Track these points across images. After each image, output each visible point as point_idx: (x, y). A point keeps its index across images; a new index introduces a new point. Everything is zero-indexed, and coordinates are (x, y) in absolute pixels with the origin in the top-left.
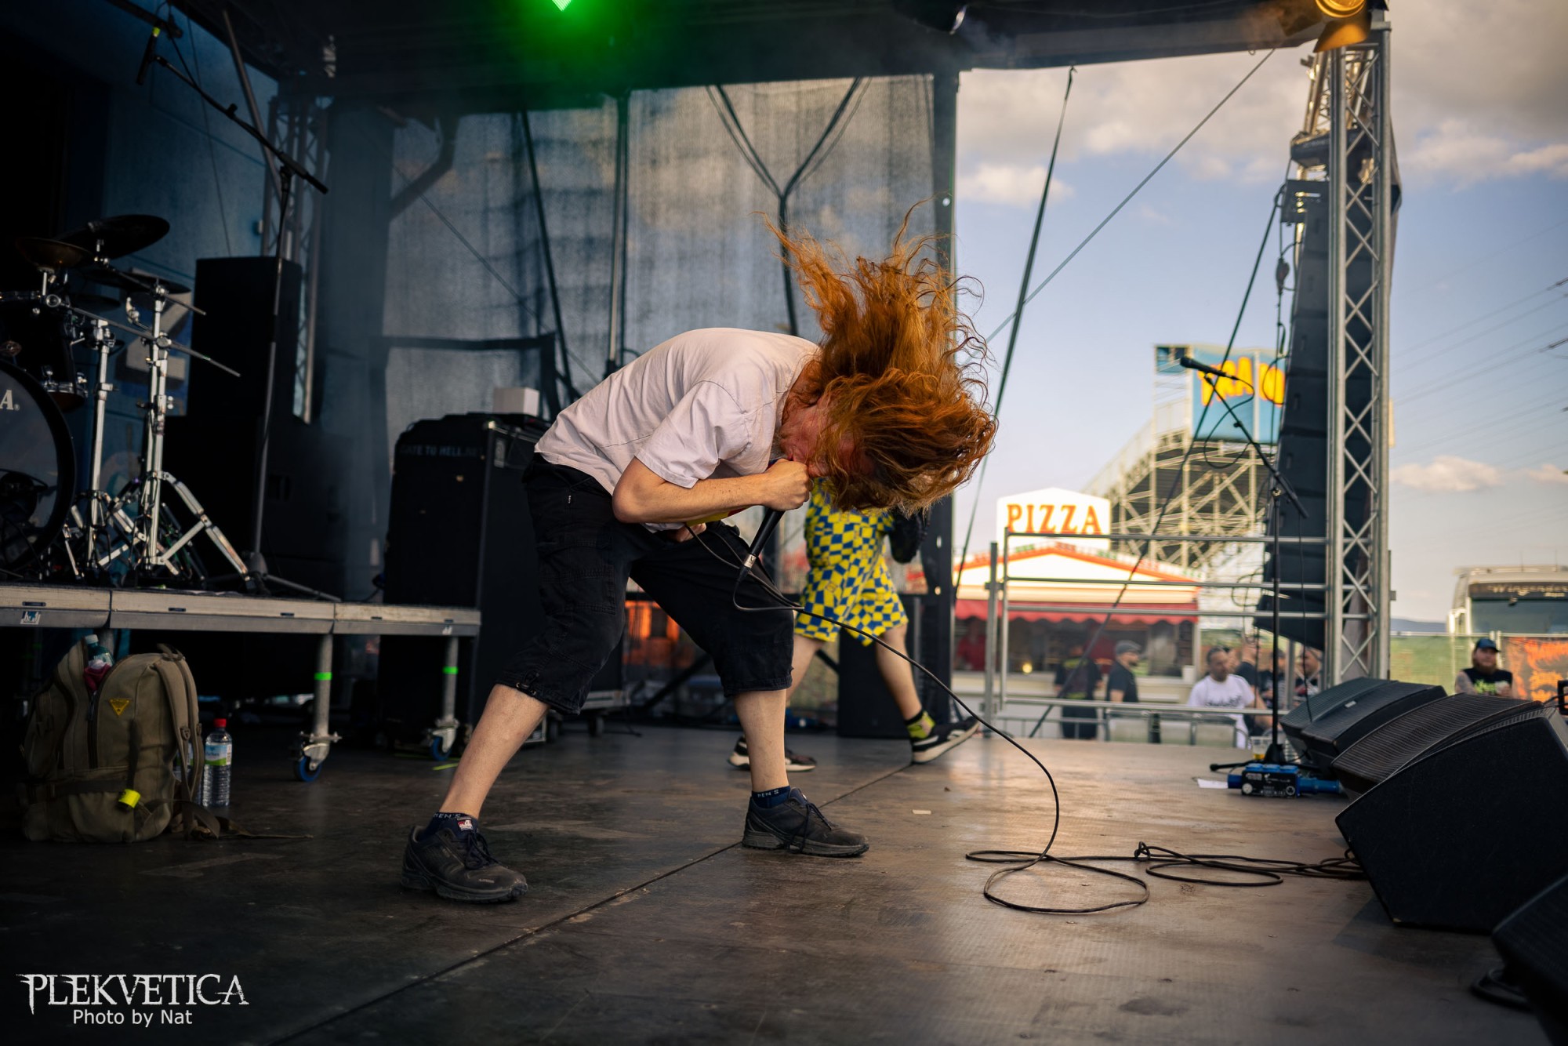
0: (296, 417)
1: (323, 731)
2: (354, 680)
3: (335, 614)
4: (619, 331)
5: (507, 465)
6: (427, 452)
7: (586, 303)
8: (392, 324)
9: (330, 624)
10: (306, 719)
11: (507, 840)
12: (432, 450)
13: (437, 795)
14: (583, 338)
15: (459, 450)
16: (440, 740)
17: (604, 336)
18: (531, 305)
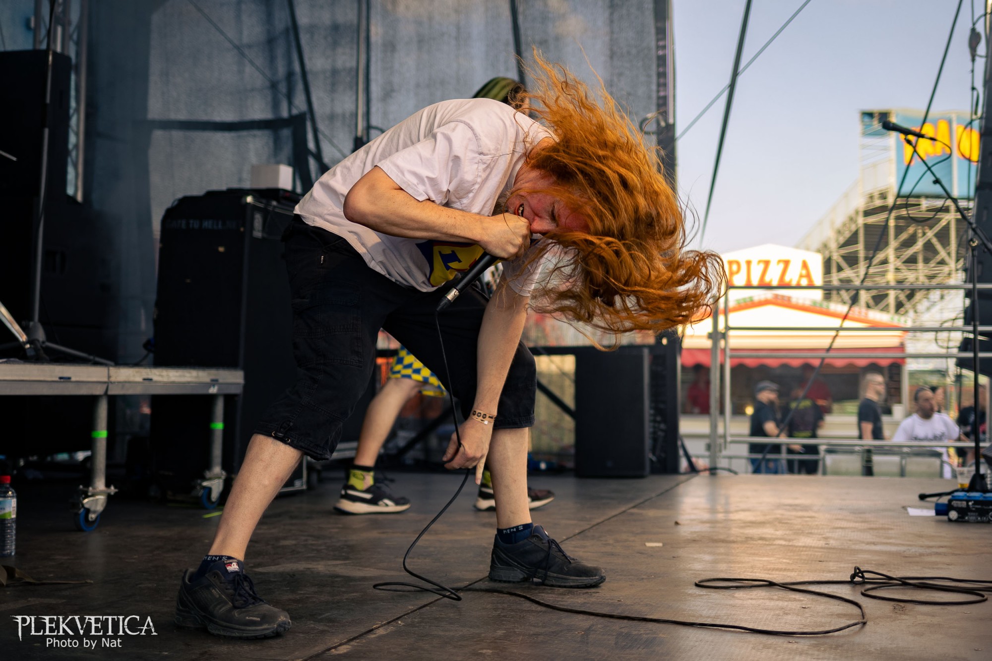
0: (69, 197)
1: (100, 484)
2: (128, 437)
3: (109, 377)
4: (365, 109)
5: (265, 235)
6: (191, 226)
7: (333, 85)
8: (155, 109)
9: (105, 386)
10: (85, 473)
11: (272, 580)
12: (195, 224)
13: (207, 541)
14: (332, 117)
15: (220, 223)
16: (209, 490)
17: (351, 114)
18: (283, 88)
